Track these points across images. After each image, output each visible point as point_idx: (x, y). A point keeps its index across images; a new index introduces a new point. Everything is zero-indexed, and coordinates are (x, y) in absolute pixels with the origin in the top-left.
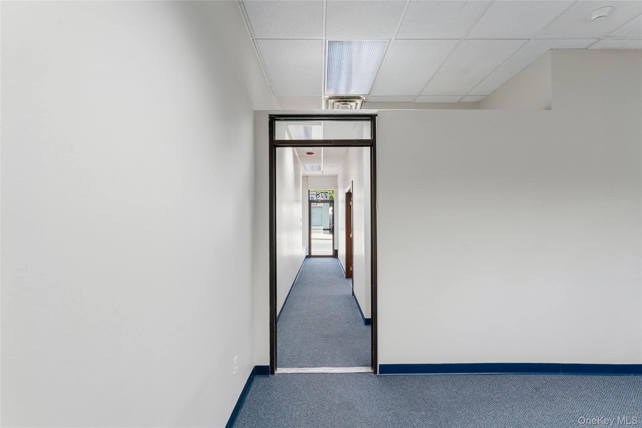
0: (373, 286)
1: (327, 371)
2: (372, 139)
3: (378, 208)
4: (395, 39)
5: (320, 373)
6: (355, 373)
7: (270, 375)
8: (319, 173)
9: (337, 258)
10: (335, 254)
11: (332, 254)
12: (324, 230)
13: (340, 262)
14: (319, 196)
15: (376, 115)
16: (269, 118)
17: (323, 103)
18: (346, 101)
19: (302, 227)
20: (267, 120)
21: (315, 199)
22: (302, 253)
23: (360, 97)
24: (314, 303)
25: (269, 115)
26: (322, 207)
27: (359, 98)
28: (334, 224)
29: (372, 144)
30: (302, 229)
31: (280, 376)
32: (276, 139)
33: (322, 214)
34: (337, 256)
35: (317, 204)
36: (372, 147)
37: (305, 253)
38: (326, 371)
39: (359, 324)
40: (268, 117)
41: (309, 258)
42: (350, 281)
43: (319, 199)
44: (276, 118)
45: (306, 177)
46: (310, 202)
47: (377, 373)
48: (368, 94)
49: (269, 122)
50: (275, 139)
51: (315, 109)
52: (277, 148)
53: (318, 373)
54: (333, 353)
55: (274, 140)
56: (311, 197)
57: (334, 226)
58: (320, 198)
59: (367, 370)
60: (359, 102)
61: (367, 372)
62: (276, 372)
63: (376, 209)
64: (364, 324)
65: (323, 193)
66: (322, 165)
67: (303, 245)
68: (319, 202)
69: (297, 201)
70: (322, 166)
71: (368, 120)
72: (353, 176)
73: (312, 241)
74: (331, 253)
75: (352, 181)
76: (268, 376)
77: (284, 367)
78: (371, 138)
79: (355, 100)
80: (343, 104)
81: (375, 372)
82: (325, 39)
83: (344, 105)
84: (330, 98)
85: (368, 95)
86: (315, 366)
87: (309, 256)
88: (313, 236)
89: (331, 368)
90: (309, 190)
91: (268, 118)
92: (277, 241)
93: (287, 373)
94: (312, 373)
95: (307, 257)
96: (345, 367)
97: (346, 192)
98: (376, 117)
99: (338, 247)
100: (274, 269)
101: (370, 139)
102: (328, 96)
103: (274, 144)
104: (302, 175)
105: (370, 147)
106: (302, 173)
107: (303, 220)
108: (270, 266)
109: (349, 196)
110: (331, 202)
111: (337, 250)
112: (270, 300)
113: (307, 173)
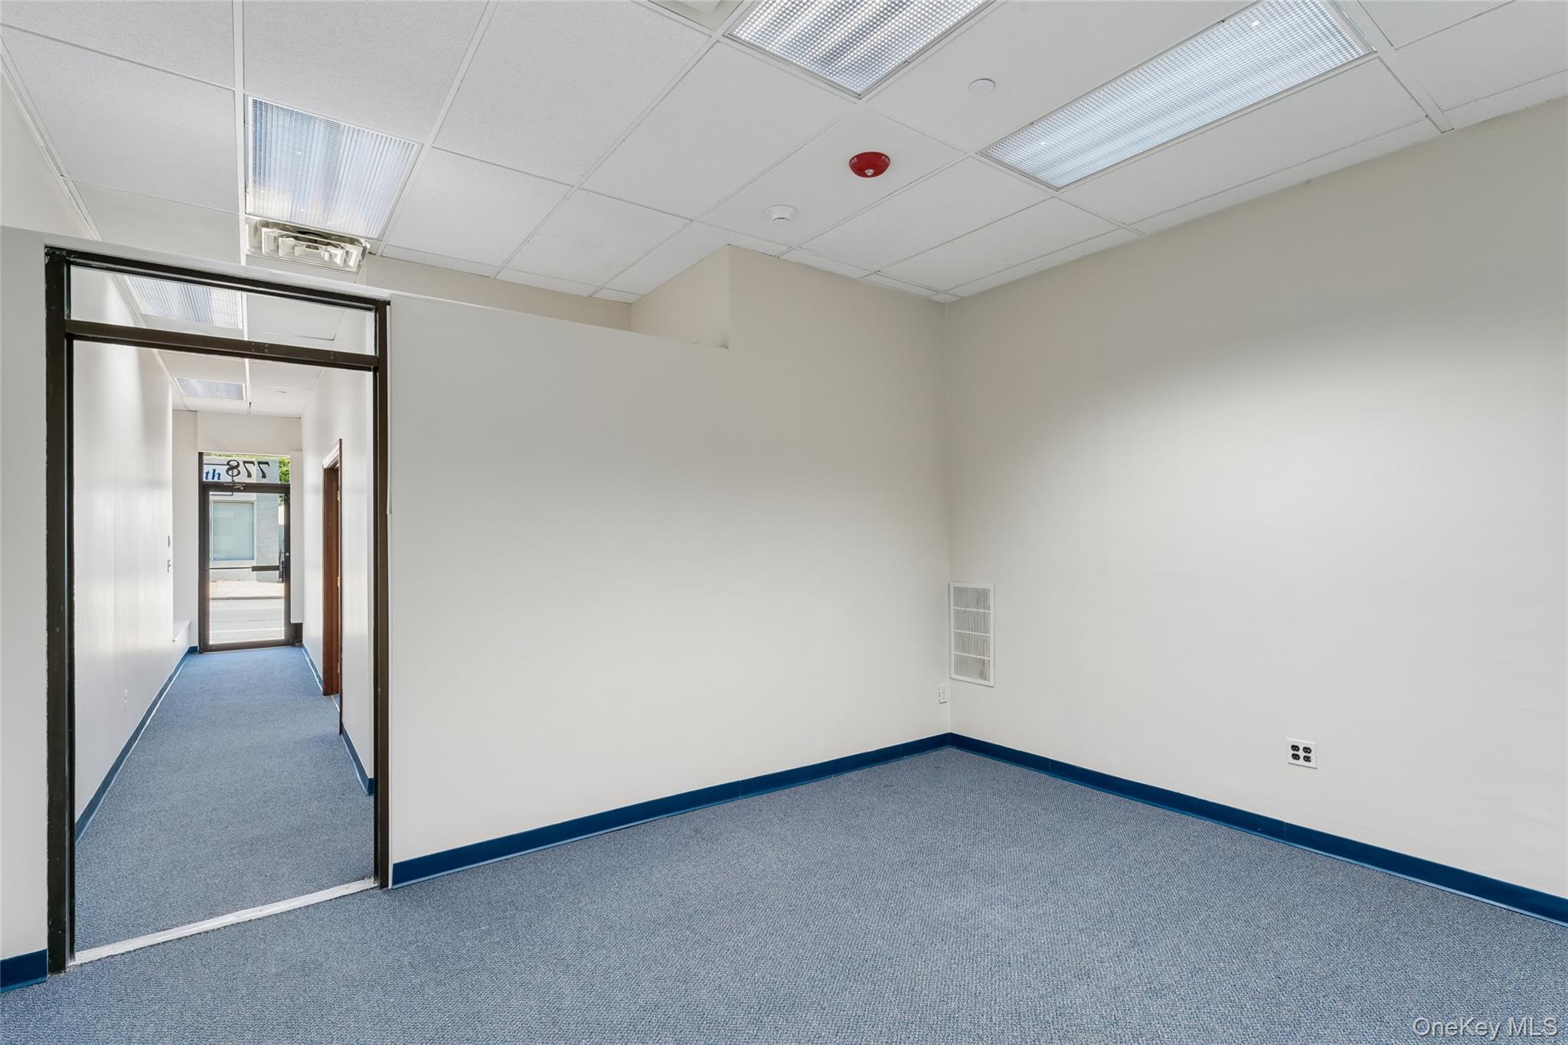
0: (379, 689)
1: (249, 916)
2: (378, 355)
3: (391, 513)
4: (433, 147)
5: (225, 927)
6: (331, 900)
7: (48, 976)
8: (240, 406)
9: (302, 646)
10: (295, 635)
11: (283, 638)
12: (255, 569)
13: (308, 656)
14: (239, 473)
15: (389, 303)
16: (47, 254)
17: (245, 231)
18: (316, 241)
19: (171, 563)
20: (40, 262)
21: (226, 478)
22: (174, 641)
23: (357, 241)
24: (215, 769)
25: (46, 247)
26: (253, 503)
27: (353, 241)
28: (289, 553)
29: (377, 365)
30: (171, 567)
31: (89, 968)
32: (72, 318)
33: (253, 523)
34: (301, 641)
35: (234, 493)
36: (378, 374)
37: (183, 638)
38: (245, 916)
39: (351, 797)
40: (42, 251)
41: (200, 653)
42: (334, 700)
43: (236, 479)
44: (72, 259)
45: (187, 416)
46: (205, 489)
47: (387, 886)
48: (376, 237)
49: (46, 265)
50: (69, 316)
51: (213, 260)
52: (76, 343)
53: (219, 929)
54: (268, 874)
55: (66, 318)
56: (211, 472)
57: (289, 556)
58: (243, 478)
59: (363, 885)
60: (355, 252)
61: (362, 891)
62: (70, 963)
63: (387, 515)
64: (367, 793)
65: (253, 463)
66: (248, 384)
67: (177, 618)
68: (239, 490)
69: (155, 484)
70: (247, 386)
71: (369, 309)
72: (343, 429)
73: (213, 607)
74: (279, 633)
75: (341, 440)
76: (43, 979)
77: (102, 945)
78: (376, 353)
79: (342, 244)
80: (308, 247)
81: (383, 885)
82: (244, 95)
83: (309, 250)
84: (267, 225)
85: (378, 240)
86: (212, 915)
87: (202, 647)
88: (215, 589)
89: (260, 908)
90: (201, 455)
91: (44, 255)
92: (76, 599)
93: (112, 956)
94: (200, 933)
95: (192, 651)
96: (303, 894)
97: (325, 467)
98: (388, 307)
99: (303, 617)
100: (67, 679)
101: (374, 354)
102: (258, 219)
103: (68, 331)
104: (173, 406)
105: (372, 373)
106: (172, 397)
107: (177, 540)
108: (49, 671)
109: (332, 475)
110: (284, 490)
111: (301, 624)
112: (48, 766)
113: (192, 403)
